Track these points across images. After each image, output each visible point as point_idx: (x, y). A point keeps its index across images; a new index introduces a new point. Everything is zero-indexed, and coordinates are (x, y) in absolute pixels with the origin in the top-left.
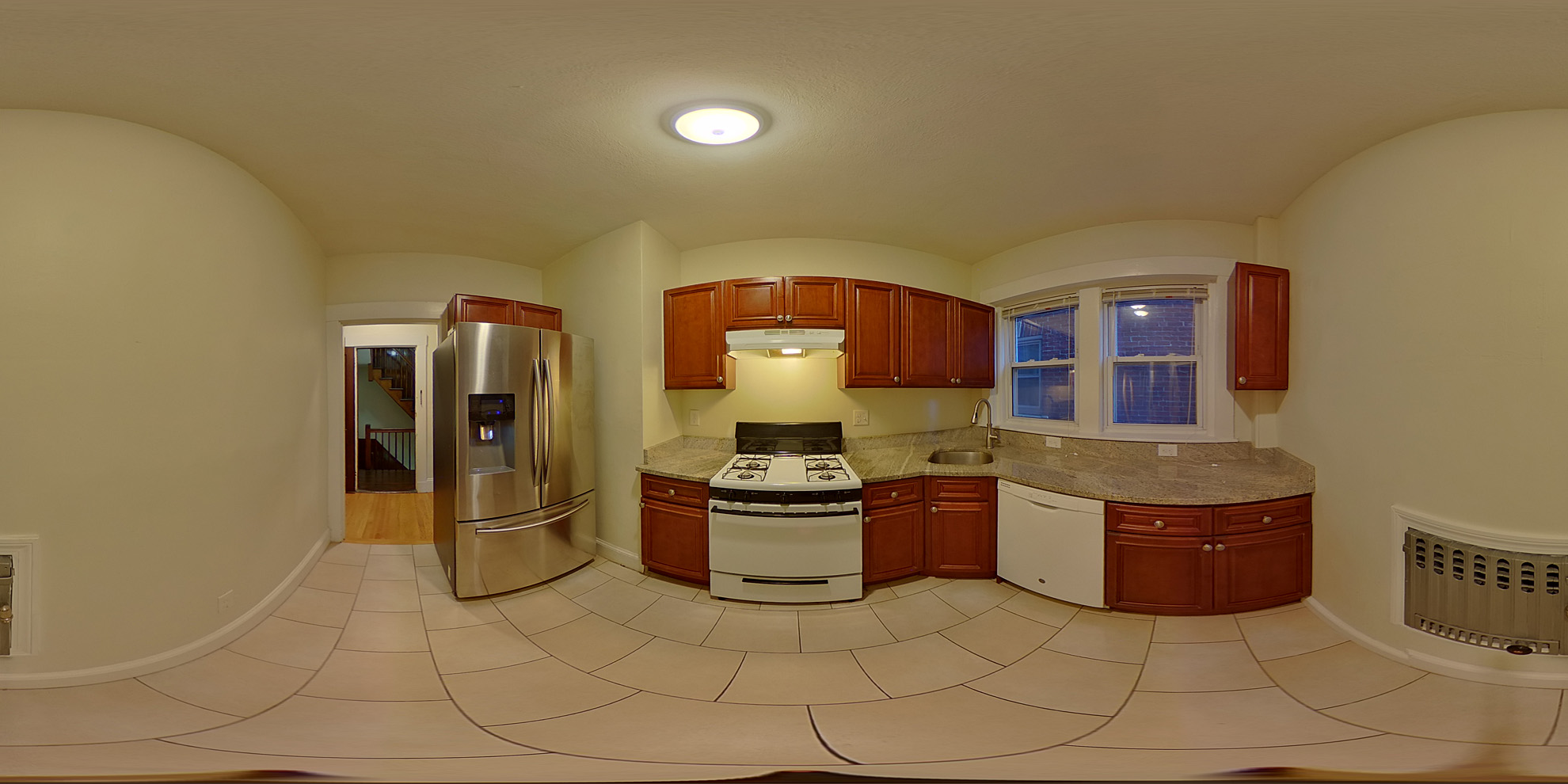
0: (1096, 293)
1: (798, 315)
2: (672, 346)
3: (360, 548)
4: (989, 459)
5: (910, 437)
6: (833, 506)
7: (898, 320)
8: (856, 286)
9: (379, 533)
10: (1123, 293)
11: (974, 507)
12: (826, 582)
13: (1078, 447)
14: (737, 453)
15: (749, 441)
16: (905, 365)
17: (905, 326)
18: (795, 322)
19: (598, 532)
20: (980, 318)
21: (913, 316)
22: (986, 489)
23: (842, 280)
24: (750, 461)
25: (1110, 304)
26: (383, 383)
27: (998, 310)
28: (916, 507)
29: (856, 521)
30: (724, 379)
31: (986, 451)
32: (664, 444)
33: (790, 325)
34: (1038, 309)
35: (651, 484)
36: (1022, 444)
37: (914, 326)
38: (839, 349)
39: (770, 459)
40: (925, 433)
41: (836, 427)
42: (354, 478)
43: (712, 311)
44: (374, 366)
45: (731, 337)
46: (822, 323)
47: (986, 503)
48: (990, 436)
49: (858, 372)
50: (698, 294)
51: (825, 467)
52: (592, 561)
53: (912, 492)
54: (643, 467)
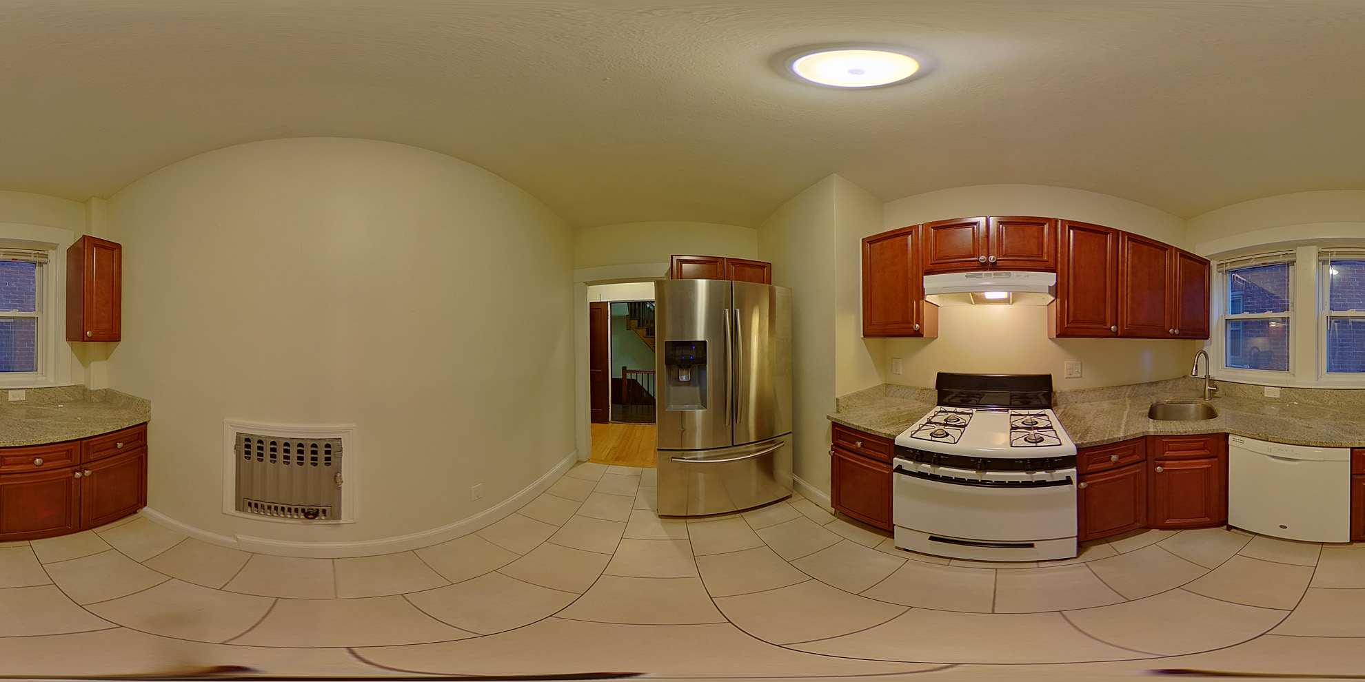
0: (1314, 250)
1: (1003, 256)
2: (869, 293)
3: (600, 467)
4: (1210, 414)
5: (1125, 389)
6: (1040, 475)
7: (1115, 265)
8: (1070, 228)
9: (619, 457)
10: (1338, 253)
11: (1204, 464)
12: (1032, 546)
13: (1297, 397)
14: (938, 405)
15: (951, 393)
16: (1122, 313)
17: (1123, 270)
18: (999, 263)
19: (796, 468)
20: (1197, 268)
21: (1132, 262)
22: (1217, 446)
23: (1054, 221)
24: (950, 414)
25: (1325, 262)
26: (639, 331)
27: (1213, 264)
28: (1138, 468)
29: (1071, 491)
30: (922, 326)
31: (1204, 402)
32: (861, 392)
33: (994, 267)
34: (1254, 263)
35: (842, 433)
36: (1239, 395)
37: (1132, 273)
38: (1050, 293)
39: (972, 414)
40: (1139, 384)
41: (1046, 381)
42: (609, 411)
43: (910, 256)
44: (631, 317)
45: (930, 282)
46: (1029, 264)
47: (1216, 459)
48: (1208, 388)
49: (1071, 320)
50: (896, 239)
51: (1032, 426)
52: (790, 496)
53: (1134, 453)
54: (836, 416)
